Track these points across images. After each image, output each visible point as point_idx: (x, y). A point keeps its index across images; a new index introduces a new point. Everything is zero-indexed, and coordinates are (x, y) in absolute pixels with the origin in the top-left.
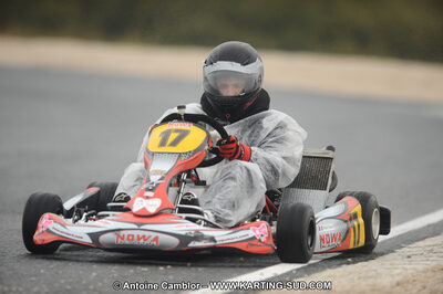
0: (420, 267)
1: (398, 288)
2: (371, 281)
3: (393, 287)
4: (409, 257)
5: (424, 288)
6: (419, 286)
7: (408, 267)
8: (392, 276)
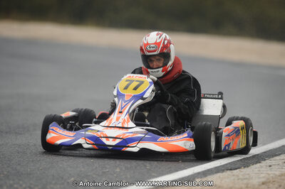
0: (278, 173)
1: (263, 186)
2: (245, 181)
3: (259, 185)
4: (270, 166)
5: (280, 186)
6: (276, 185)
7: (269, 172)
8: (259, 178)
